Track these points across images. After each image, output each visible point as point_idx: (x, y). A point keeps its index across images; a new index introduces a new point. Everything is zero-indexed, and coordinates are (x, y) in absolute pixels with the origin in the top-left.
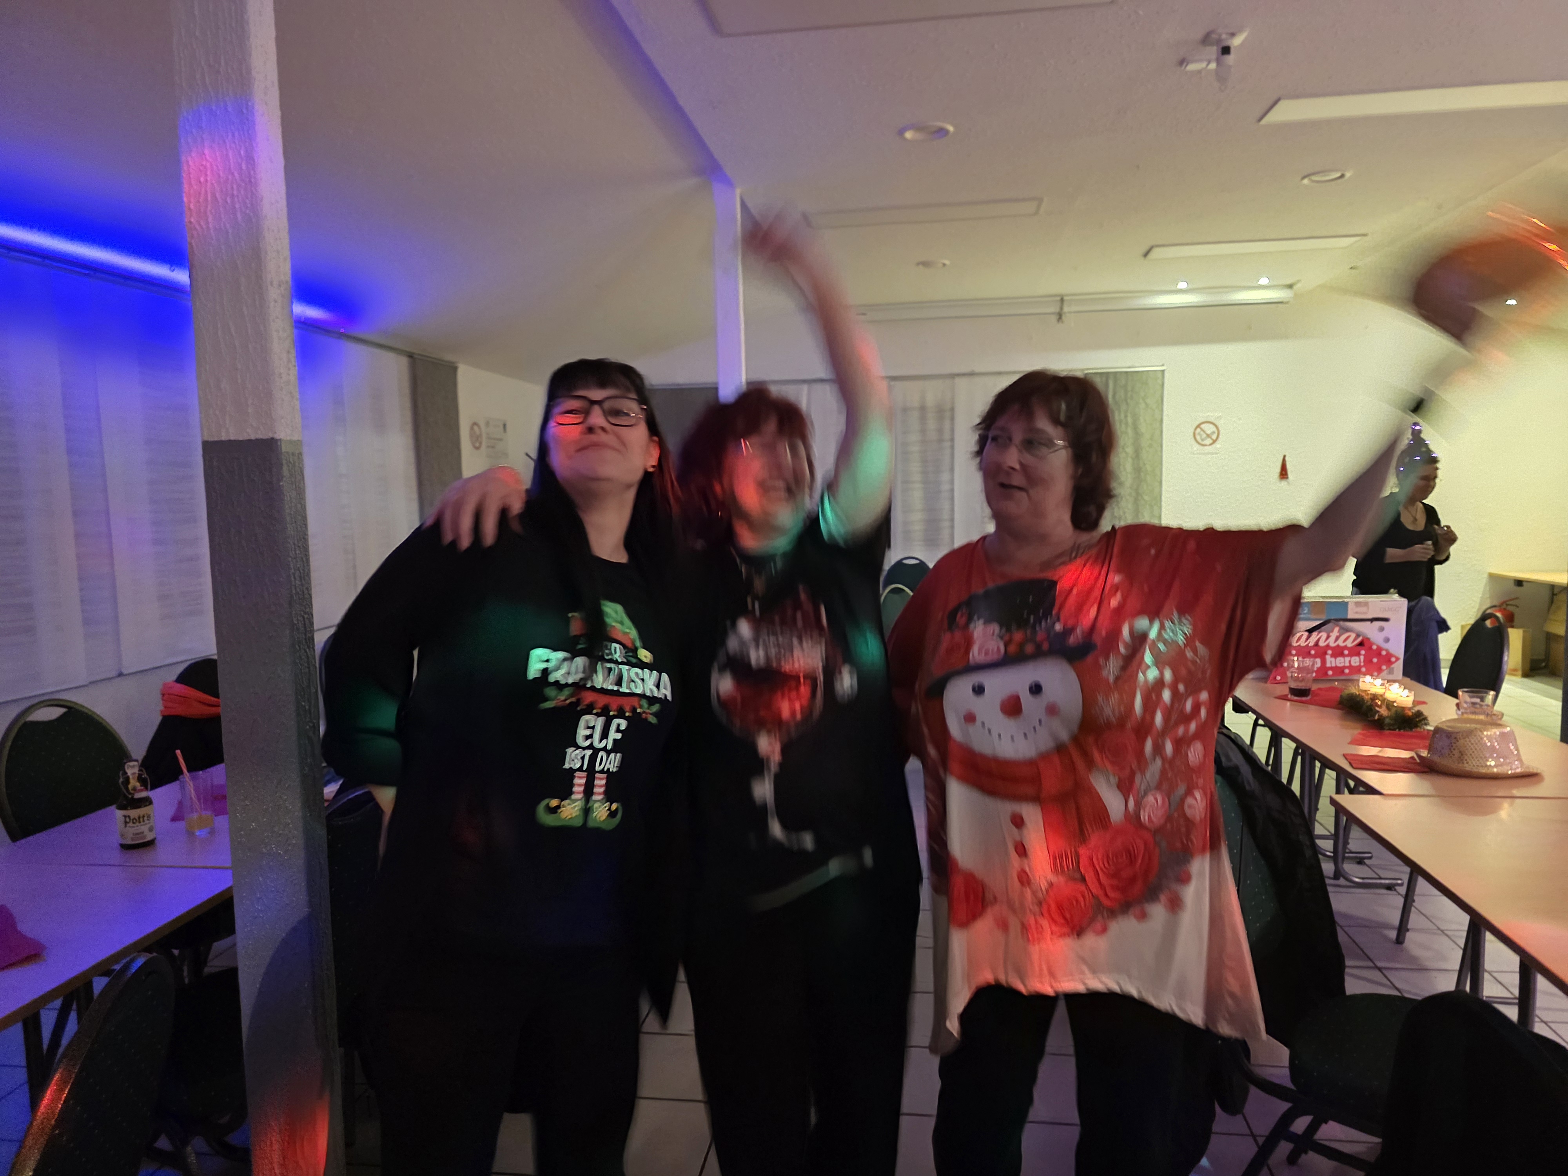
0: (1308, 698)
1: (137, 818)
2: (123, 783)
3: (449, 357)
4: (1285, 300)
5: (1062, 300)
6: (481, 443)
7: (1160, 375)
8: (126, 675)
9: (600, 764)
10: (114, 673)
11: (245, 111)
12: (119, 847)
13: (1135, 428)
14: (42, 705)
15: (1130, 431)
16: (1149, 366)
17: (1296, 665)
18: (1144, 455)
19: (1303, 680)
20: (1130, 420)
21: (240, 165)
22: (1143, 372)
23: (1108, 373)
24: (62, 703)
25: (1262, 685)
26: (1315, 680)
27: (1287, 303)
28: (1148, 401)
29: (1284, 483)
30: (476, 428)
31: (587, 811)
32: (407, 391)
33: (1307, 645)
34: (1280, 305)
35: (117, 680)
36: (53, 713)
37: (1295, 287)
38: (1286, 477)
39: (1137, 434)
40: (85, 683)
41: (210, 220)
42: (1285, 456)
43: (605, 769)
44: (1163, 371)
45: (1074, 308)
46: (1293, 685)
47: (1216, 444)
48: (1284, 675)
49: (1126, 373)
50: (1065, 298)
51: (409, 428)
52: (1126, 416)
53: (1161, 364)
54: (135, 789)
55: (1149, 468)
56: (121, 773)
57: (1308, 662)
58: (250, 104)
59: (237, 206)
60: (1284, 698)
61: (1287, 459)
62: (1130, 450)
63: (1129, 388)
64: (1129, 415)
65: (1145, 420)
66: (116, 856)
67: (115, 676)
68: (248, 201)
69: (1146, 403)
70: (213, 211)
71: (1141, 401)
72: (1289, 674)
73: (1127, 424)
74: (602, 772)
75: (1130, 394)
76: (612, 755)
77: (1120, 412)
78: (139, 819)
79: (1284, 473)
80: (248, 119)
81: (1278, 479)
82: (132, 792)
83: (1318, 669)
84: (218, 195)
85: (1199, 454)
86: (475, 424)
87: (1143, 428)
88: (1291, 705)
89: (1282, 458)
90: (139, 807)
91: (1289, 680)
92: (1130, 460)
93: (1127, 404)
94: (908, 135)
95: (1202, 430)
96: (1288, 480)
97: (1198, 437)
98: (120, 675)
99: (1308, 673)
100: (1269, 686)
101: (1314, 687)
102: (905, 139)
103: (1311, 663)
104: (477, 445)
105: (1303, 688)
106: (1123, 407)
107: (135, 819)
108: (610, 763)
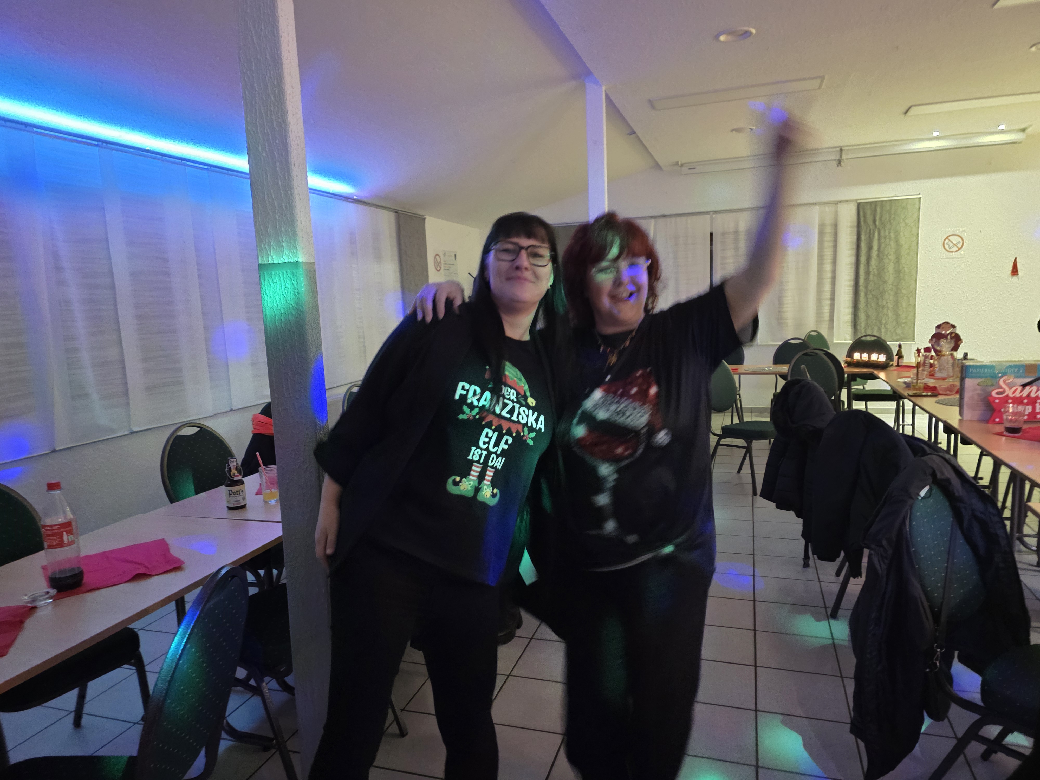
0: (1020, 434)
1: (236, 492)
2: (227, 470)
3: (420, 212)
4: (1019, 141)
5: (841, 150)
6: (440, 267)
7: (917, 201)
8: (235, 410)
9: (492, 462)
10: (228, 409)
11: (276, 57)
12: (227, 509)
13: (897, 241)
14: (186, 426)
15: (893, 243)
16: (908, 196)
17: (1011, 411)
18: (903, 261)
19: (1015, 421)
20: (892, 235)
21: (275, 92)
22: (903, 199)
23: (876, 202)
24: (196, 425)
25: (984, 425)
26: (1026, 422)
27: (1020, 143)
28: (907, 221)
29: (1015, 278)
30: (437, 257)
31: (477, 490)
32: (394, 234)
33: (1021, 397)
34: (1015, 145)
35: (230, 413)
36: (192, 431)
37: (1027, 131)
38: (1017, 273)
39: (898, 246)
40: (212, 415)
41: (259, 127)
42: (1016, 259)
43: (494, 466)
44: (920, 198)
45: (849, 157)
46: (1008, 425)
47: (959, 251)
48: (1001, 418)
49: (891, 200)
50: (843, 148)
51: (396, 258)
52: (890, 233)
53: (918, 193)
54: (234, 475)
55: (906, 269)
56: (227, 465)
57: (1020, 408)
58: (279, 53)
59: (274, 118)
60: (1000, 434)
61: (1017, 260)
62: (892, 257)
63: (893, 212)
64: (892, 231)
65: (904, 236)
66: (226, 513)
67: (229, 410)
68: (279, 114)
69: (905, 223)
70: (260, 122)
71: (902, 221)
72: (1005, 417)
73: (890, 238)
74: (492, 467)
75: (893, 216)
76: (500, 458)
77: (885, 230)
78: (237, 493)
79: (1015, 271)
80: (278, 62)
81: (1010, 275)
82: (233, 476)
83: (1030, 413)
84: (262, 111)
85: (946, 258)
86: (437, 255)
87: (902, 241)
88: (1006, 439)
89: (1014, 260)
90: (237, 485)
91: (1005, 421)
92: (892, 264)
93: (891, 224)
94: (722, 38)
95: (950, 240)
96: (1018, 276)
97: (946, 247)
98: (231, 410)
99: (1020, 417)
100: (990, 426)
101: (1025, 427)
102: (721, 42)
103: (1023, 409)
104: (438, 268)
105: (1016, 427)
106: (888, 226)
107: (234, 492)
108: (498, 463)
